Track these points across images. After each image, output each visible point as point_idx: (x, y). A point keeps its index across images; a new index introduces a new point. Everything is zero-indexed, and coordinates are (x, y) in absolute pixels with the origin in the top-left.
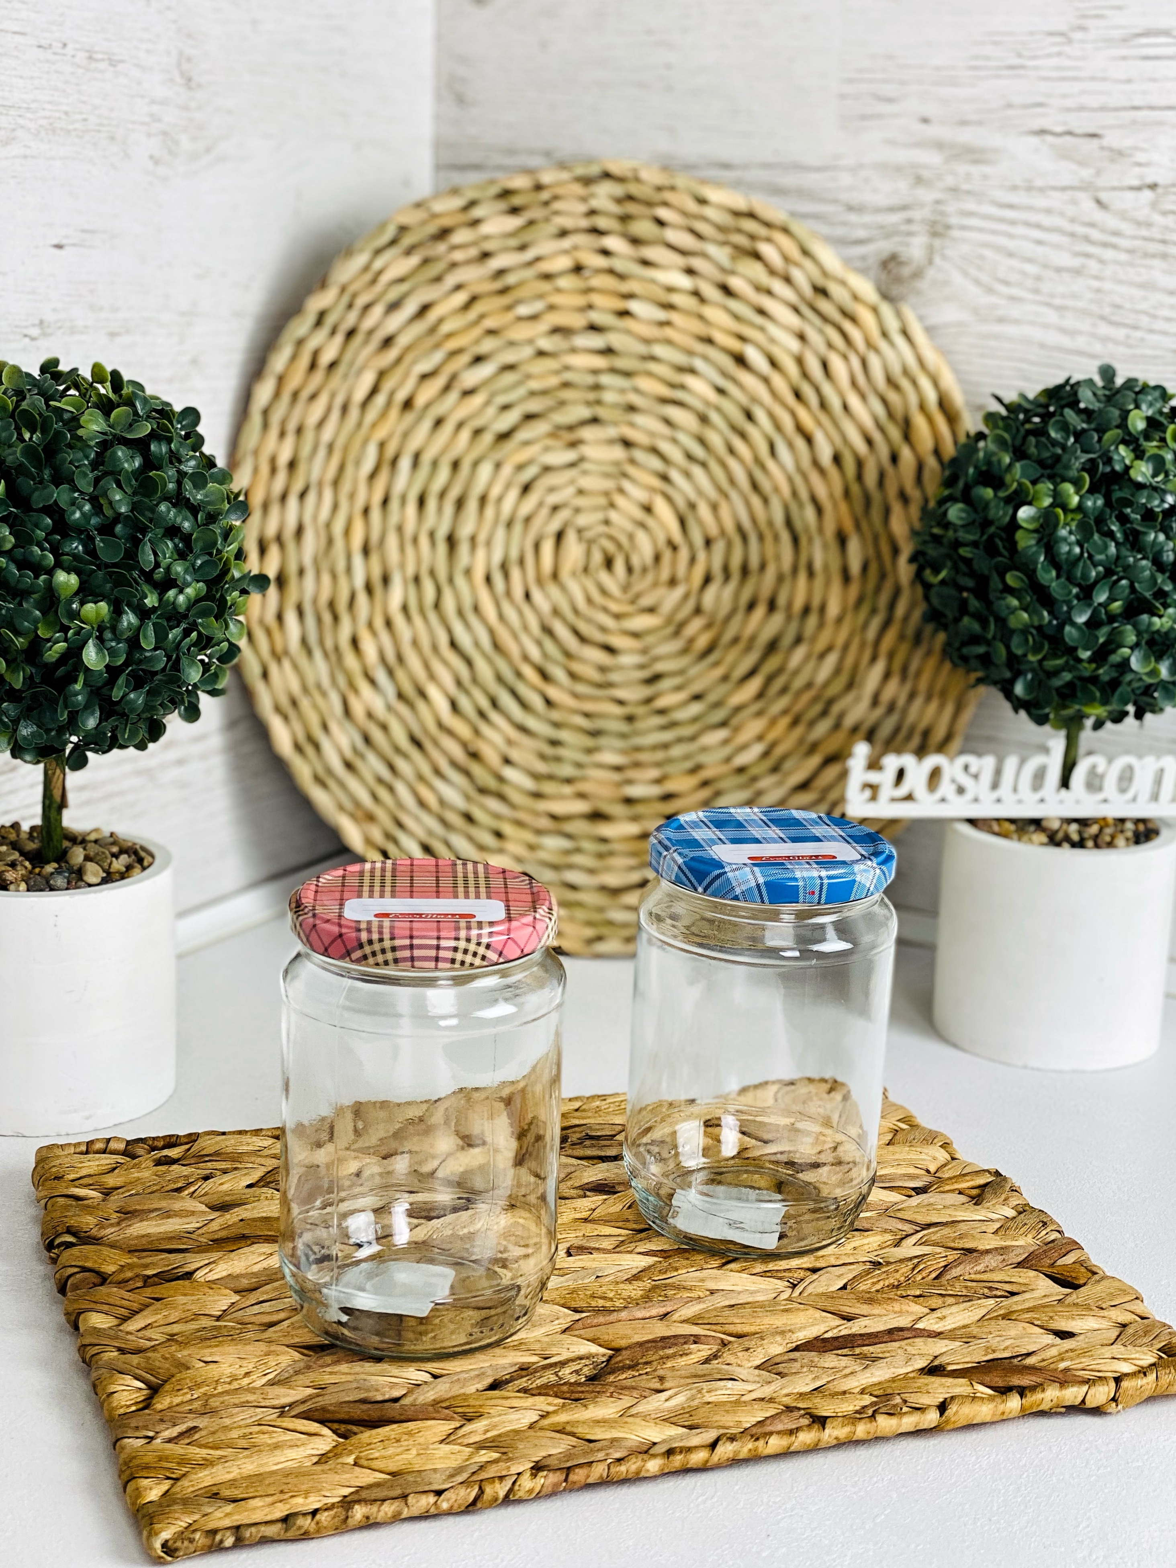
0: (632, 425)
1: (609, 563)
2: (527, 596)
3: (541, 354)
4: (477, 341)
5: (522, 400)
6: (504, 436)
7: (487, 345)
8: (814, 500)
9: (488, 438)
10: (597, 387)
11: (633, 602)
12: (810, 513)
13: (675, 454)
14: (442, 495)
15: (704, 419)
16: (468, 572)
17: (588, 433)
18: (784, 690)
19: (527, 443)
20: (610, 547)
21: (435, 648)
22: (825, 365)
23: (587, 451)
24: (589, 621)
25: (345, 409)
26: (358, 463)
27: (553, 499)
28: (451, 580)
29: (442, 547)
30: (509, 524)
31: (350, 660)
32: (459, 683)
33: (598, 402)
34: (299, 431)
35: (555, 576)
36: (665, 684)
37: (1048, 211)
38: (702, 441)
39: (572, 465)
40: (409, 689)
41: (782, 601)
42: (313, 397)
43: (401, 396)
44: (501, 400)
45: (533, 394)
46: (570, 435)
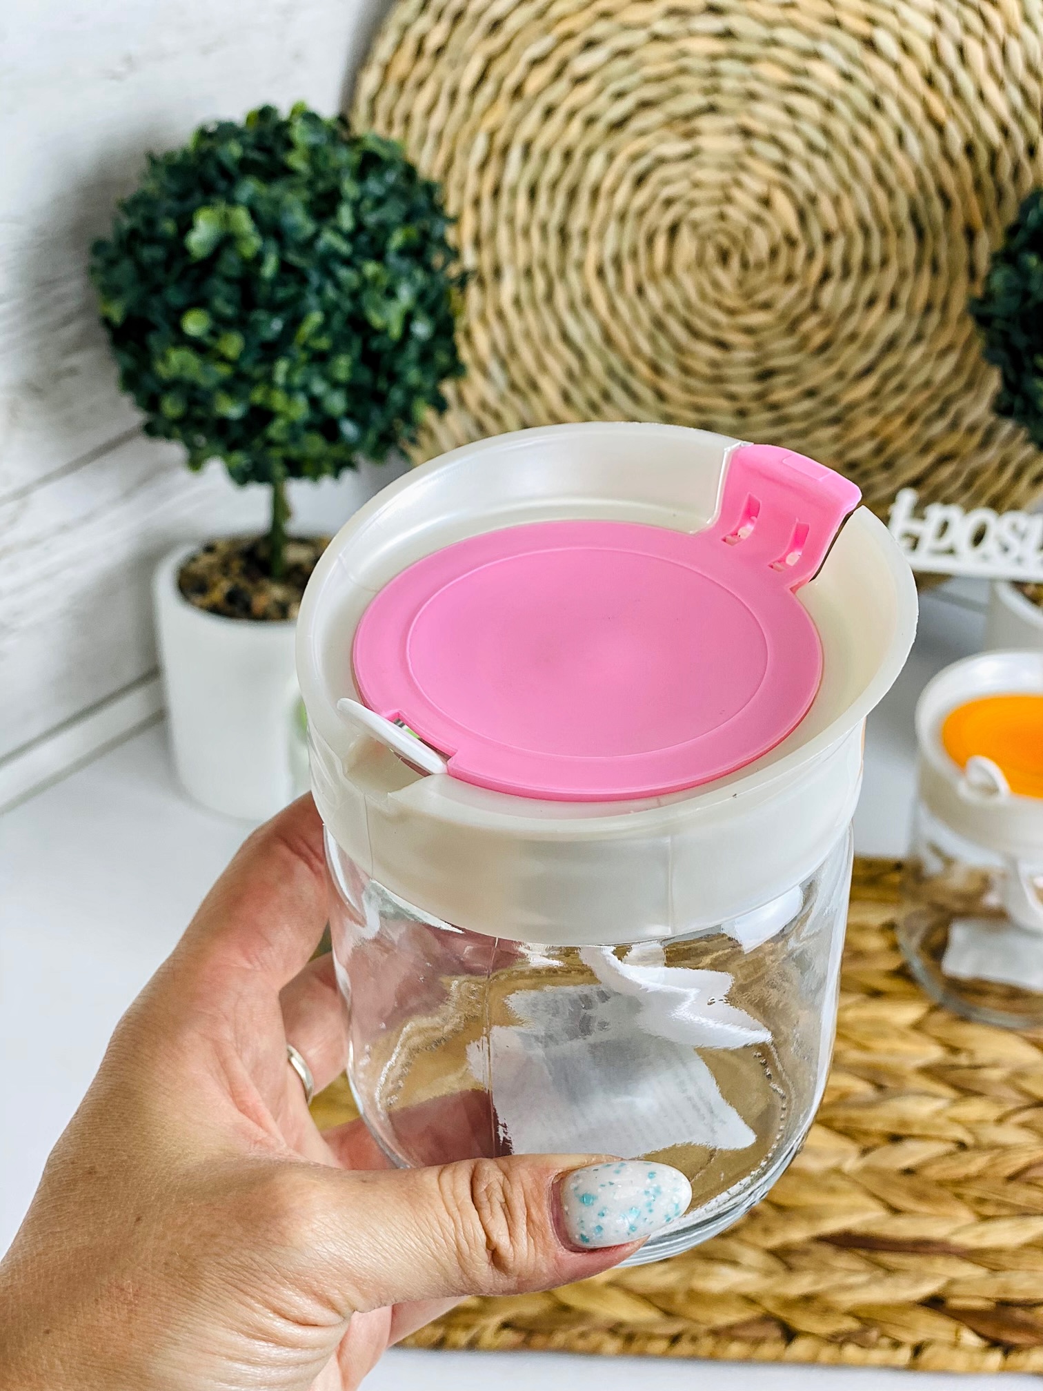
0: (752, 114)
1: (724, 257)
2: (640, 291)
3: (656, 38)
4: (590, 25)
5: (637, 87)
6: (619, 125)
7: (600, 29)
8: (942, 192)
9: (600, 127)
10: (714, 73)
11: (748, 295)
12: (937, 207)
13: (796, 144)
14: (554, 185)
15: (829, 107)
16: (580, 266)
17: (704, 123)
18: (901, 388)
19: (642, 133)
20: (725, 242)
21: (547, 339)
22: (961, 50)
23: (703, 142)
24: (701, 316)
25: (453, 95)
26: (468, 152)
27: (667, 192)
28: (562, 273)
29: (554, 240)
32: (570, 375)
33: (716, 90)
34: (407, 119)
35: (669, 269)
36: (780, 380)
38: (826, 132)
39: (687, 157)
41: (904, 298)
42: (421, 84)
43: (510, 83)
44: (614, 87)
45: (647, 81)
46: (685, 124)
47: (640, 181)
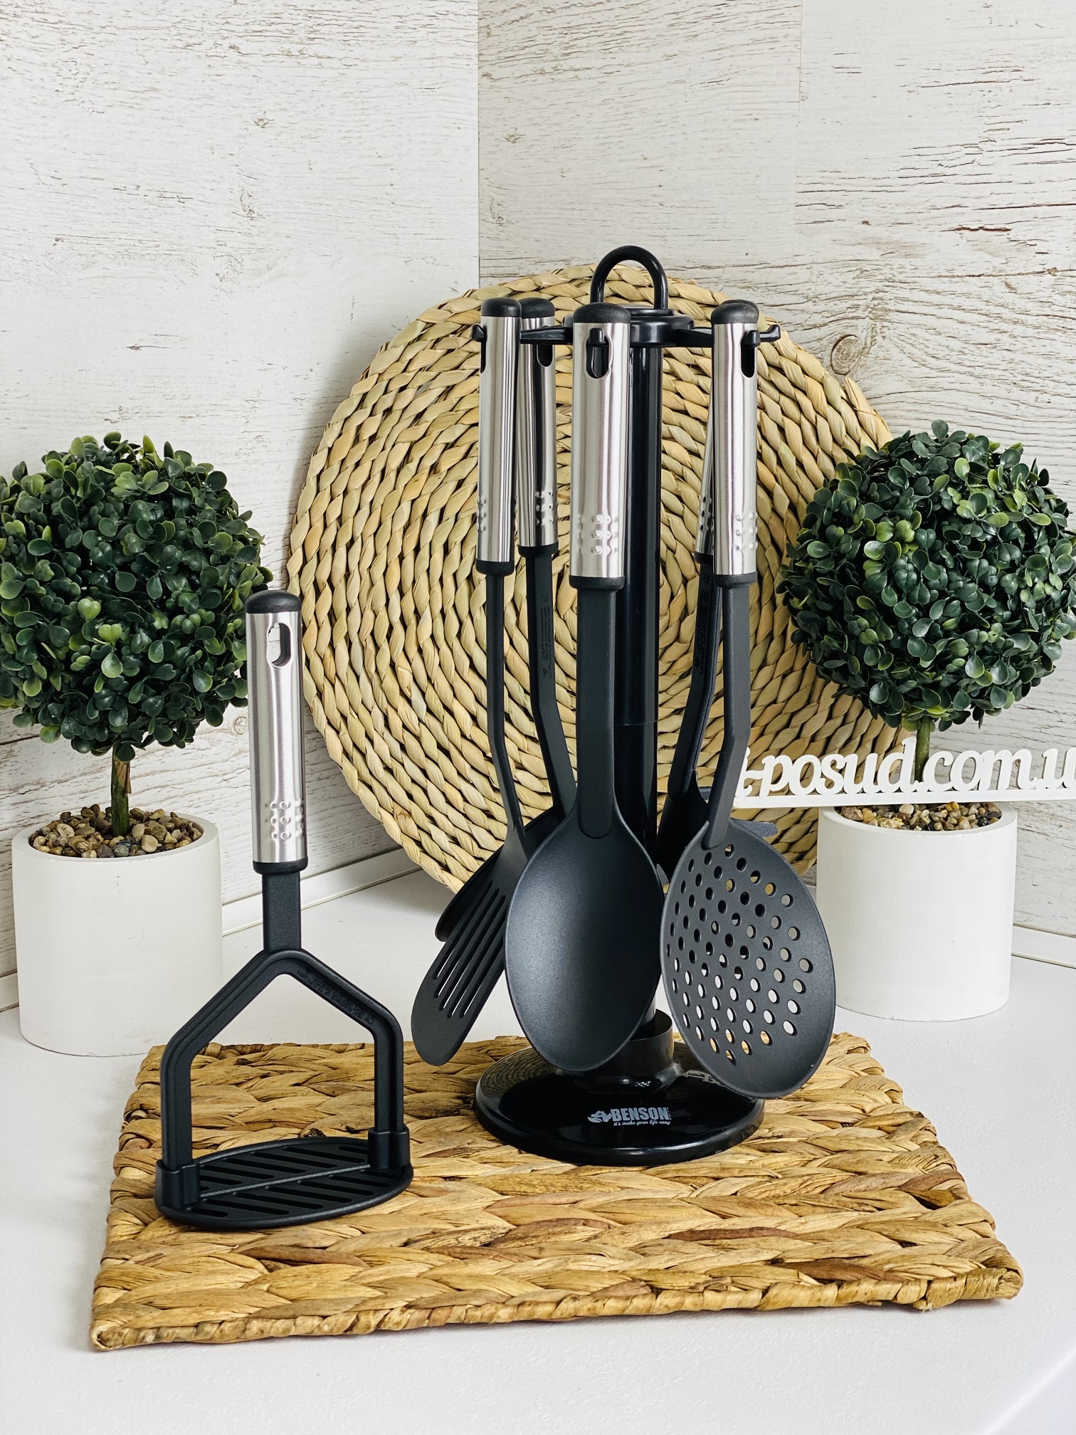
22: (781, 429)
31: (389, 681)
34: (345, 492)
37: (967, 295)
40: (438, 707)
42: (357, 464)
43: (428, 463)
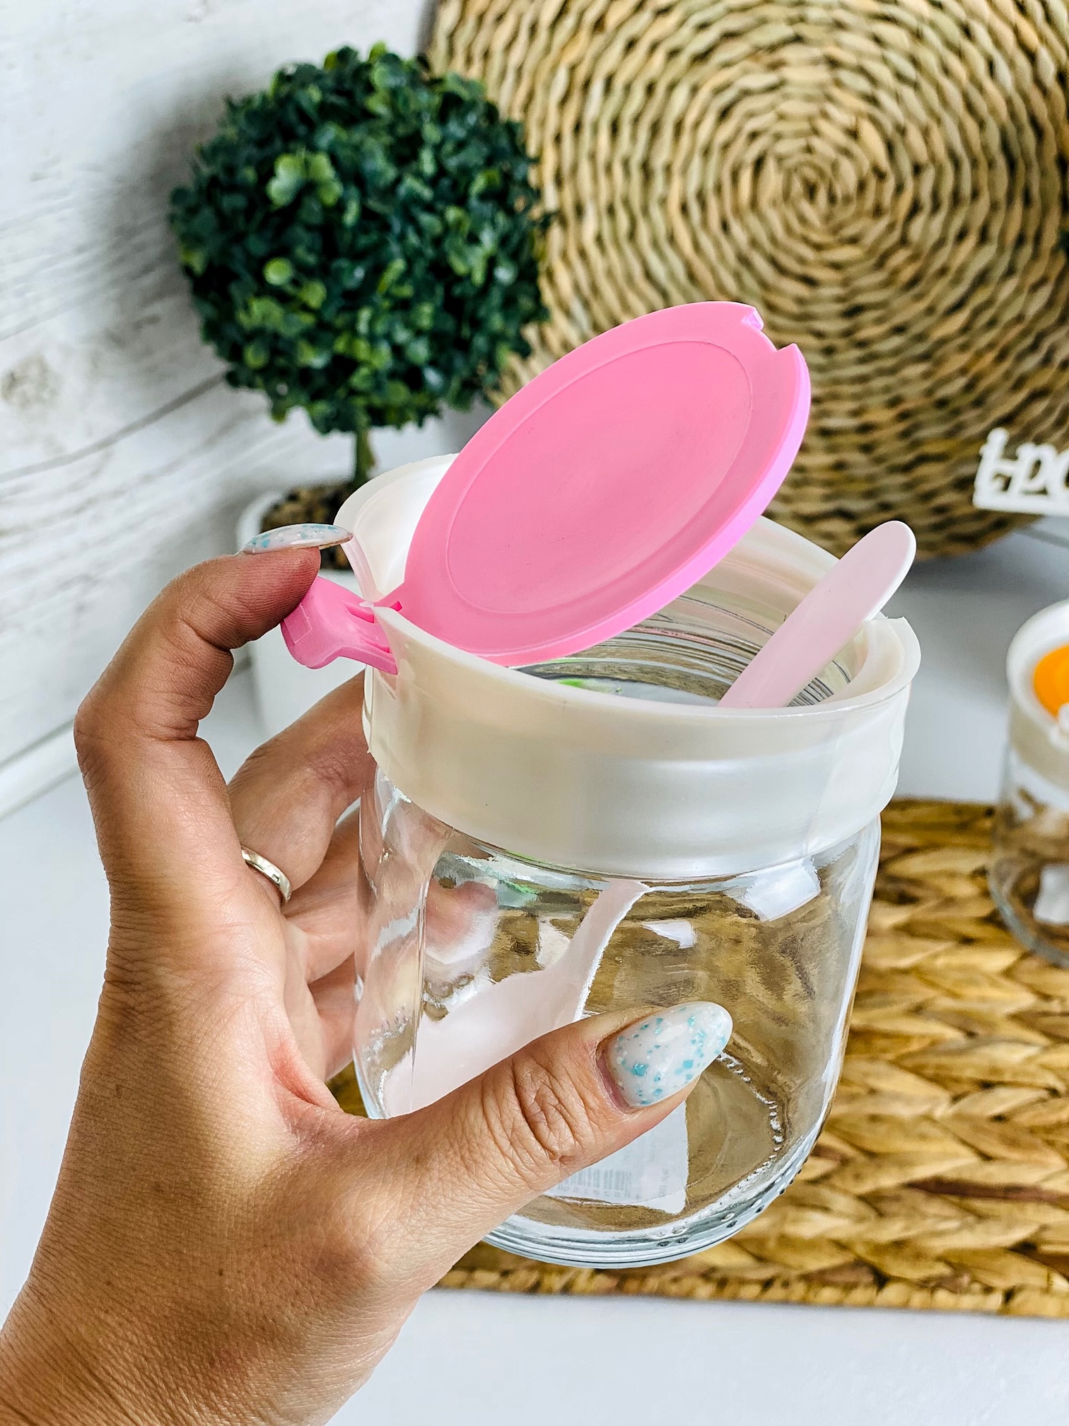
0: (838, 44)
1: (811, 191)
2: (725, 226)
5: (720, 18)
6: (702, 57)
8: (1034, 121)
9: (683, 59)
10: (800, 2)
11: (835, 231)
12: (1029, 136)
13: (884, 74)
14: (636, 120)
15: (917, 36)
16: (663, 202)
17: (789, 53)
18: (992, 323)
19: (727, 65)
20: (811, 174)
21: (630, 279)
24: (788, 251)
25: (533, 29)
26: (548, 88)
27: (751, 125)
28: (645, 210)
29: (636, 175)
30: (706, 152)
33: (802, 20)
34: (486, 55)
35: (754, 203)
36: (869, 316)
38: (915, 62)
39: (772, 88)
40: (602, 318)
41: (995, 230)
42: (499, 19)
43: (591, 16)
44: (697, 19)
45: (732, 11)
46: (770, 56)
47: (724, 114)
